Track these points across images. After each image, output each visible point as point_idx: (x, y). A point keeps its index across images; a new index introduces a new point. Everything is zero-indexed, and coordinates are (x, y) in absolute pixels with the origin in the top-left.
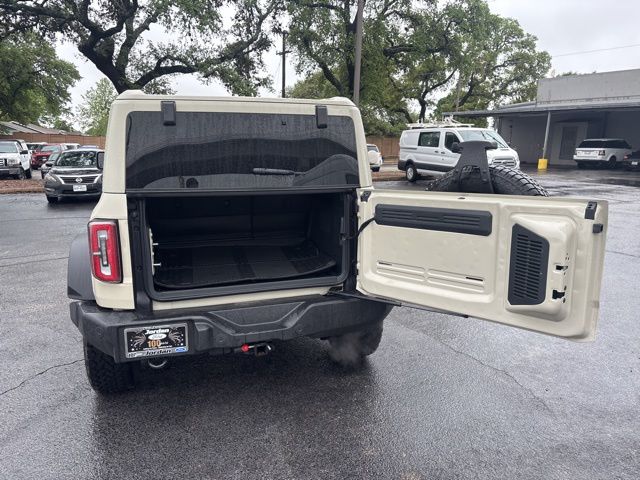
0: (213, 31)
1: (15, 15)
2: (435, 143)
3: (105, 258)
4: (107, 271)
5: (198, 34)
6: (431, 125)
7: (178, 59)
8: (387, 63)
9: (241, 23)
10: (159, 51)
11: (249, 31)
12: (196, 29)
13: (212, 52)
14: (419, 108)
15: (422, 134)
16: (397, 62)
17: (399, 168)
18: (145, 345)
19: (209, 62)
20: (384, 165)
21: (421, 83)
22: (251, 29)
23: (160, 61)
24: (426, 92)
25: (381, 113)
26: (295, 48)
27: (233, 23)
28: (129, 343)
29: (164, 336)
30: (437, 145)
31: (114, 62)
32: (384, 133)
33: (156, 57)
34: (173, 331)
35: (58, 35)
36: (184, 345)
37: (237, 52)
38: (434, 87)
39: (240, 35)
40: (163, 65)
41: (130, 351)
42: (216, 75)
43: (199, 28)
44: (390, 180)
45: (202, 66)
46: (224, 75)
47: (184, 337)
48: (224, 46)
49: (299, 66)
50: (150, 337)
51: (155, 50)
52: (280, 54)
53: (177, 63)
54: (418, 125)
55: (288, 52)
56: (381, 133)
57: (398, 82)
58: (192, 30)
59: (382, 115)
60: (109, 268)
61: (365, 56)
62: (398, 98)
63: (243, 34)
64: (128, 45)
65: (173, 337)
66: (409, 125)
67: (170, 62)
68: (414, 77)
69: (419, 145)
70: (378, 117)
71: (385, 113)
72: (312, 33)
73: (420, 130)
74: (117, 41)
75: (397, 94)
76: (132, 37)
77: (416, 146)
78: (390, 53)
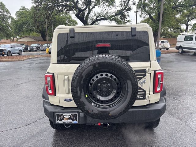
0: (112, 6)
1: (60, 7)
2: (191, 39)
3: (50, 87)
4: (50, 92)
5: (108, 7)
6: (190, 33)
7: (102, 16)
8: (173, 11)
9: (122, 3)
10: (97, 14)
11: (125, 5)
12: (107, 6)
13: (113, 13)
14: (186, 27)
15: (186, 36)
16: (177, 11)
17: (176, 49)
18: (63, 119)
19: (112, 16)
20: (170, 48)
21: (186, 18)
22: (126, 4)
23: (97, 17)
24: (188, 21)
25: (170, 29)
26: (140, 9)
27: (120, 3)
28: (57, 118)
29: (69, 117)
30: (192, 40)
31: (85, 19)
32: (171, 36)
33: (96, 16)
34: (73, 115)
35: (71, 12)
36: (77, 121)
37: (120, 12)
38: (192, 19)
39: (122, 7)
40: (98, 18)
41: (58, 121)
42: (113, 20)
43: (108, 5)
44: (172, 53)
45: (109, 18)
46: (116, 20)
47: (76, 118)
48: (117, 11)
49: (141, 15)
50: (65, 117)
51: (96, 14)
52: (136, 12)
53: (102, 17)
54: (184, 33)
55: (138, 11)
56: (170, 36)
57: (178, 18)
58: (106, 6)
59: (171, 30)
60: (51, 91)
61: (165, 9)
62: (177, 24)
63: (123, 6)
64: (89, 13)
65: (72, 117)
66: (181, 33)
67: (100, 17)
68: (184, 16)
69: (185, 40)
70: (170, 31)
71: (172, 29)
72: (146, 4)
73: (185, 35)
74: (86, 12)
75: (177, 22)
76: (90, 11)
77: (183, 41)
78: (175, 8)
